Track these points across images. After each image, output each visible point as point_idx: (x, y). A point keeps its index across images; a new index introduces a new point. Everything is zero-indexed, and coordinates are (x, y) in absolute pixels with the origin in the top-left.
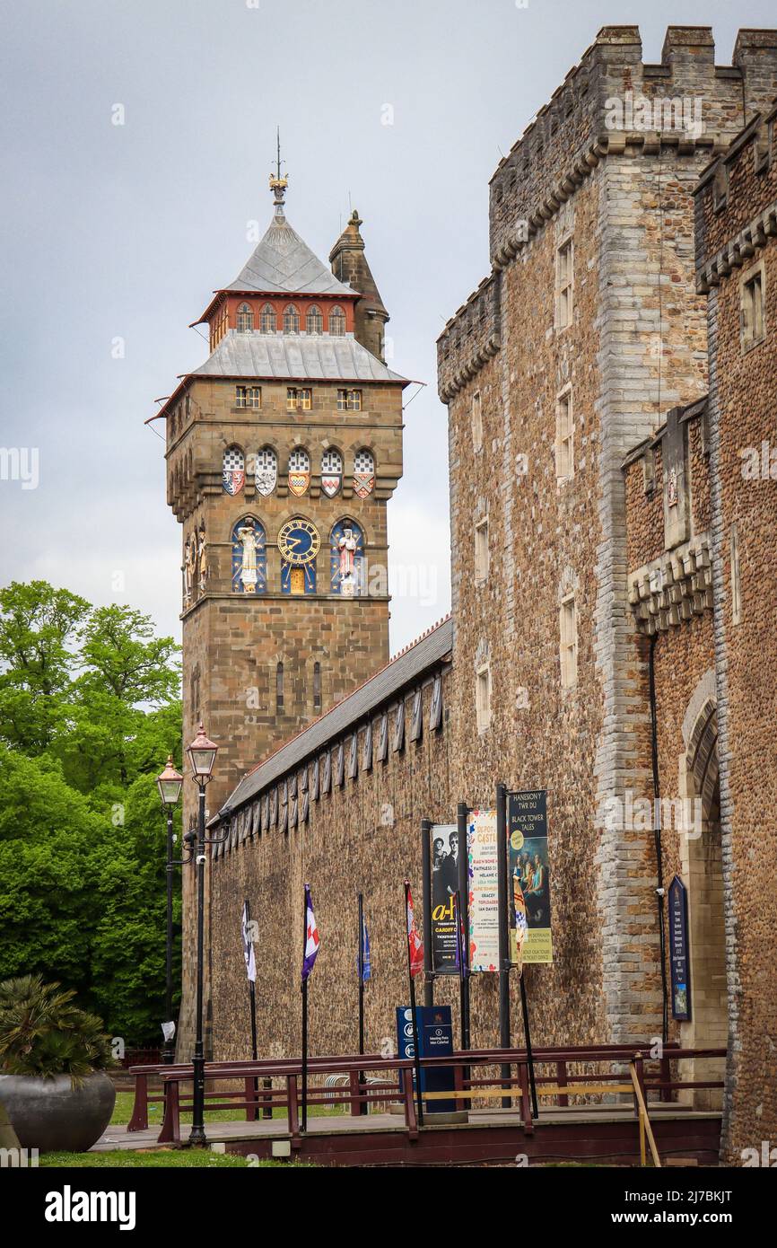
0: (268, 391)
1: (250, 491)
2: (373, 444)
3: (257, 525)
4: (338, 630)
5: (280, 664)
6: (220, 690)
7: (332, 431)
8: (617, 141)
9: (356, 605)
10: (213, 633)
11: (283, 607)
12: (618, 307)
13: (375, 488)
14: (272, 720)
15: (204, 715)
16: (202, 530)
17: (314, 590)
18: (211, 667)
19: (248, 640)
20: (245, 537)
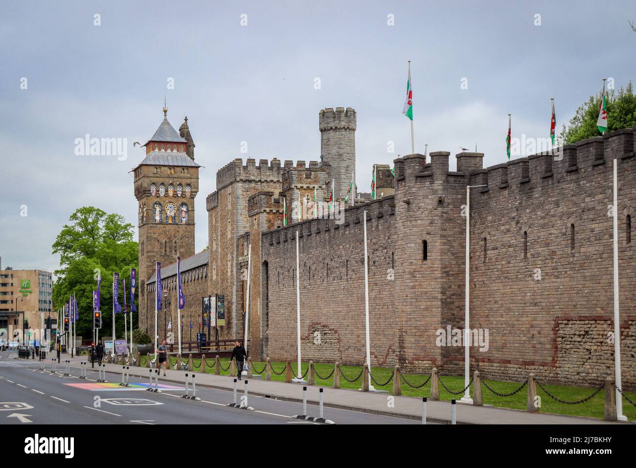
0: (163, 168)
1: (158, 195)
2: (191, 183)
3: (160, 204)
4: (181, 232)
5: (166, 241)
6: (150, 248)
7: (180, 179)
8: (238, 179)
9: (186, 226)
10: (148, 233)
11: (166, 226)
12: (238, 209)
13: (191, 195)
14: (164, 256)
15: (145, 254)
16: (145, 205)
17: (175, 222)
18: (147, 242)
19: (157, 235)
20: (156, 208)
